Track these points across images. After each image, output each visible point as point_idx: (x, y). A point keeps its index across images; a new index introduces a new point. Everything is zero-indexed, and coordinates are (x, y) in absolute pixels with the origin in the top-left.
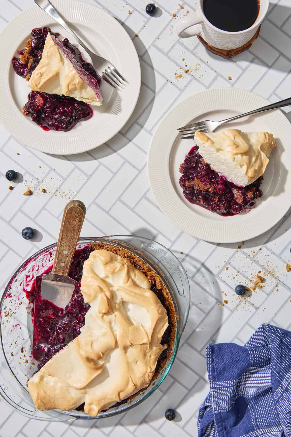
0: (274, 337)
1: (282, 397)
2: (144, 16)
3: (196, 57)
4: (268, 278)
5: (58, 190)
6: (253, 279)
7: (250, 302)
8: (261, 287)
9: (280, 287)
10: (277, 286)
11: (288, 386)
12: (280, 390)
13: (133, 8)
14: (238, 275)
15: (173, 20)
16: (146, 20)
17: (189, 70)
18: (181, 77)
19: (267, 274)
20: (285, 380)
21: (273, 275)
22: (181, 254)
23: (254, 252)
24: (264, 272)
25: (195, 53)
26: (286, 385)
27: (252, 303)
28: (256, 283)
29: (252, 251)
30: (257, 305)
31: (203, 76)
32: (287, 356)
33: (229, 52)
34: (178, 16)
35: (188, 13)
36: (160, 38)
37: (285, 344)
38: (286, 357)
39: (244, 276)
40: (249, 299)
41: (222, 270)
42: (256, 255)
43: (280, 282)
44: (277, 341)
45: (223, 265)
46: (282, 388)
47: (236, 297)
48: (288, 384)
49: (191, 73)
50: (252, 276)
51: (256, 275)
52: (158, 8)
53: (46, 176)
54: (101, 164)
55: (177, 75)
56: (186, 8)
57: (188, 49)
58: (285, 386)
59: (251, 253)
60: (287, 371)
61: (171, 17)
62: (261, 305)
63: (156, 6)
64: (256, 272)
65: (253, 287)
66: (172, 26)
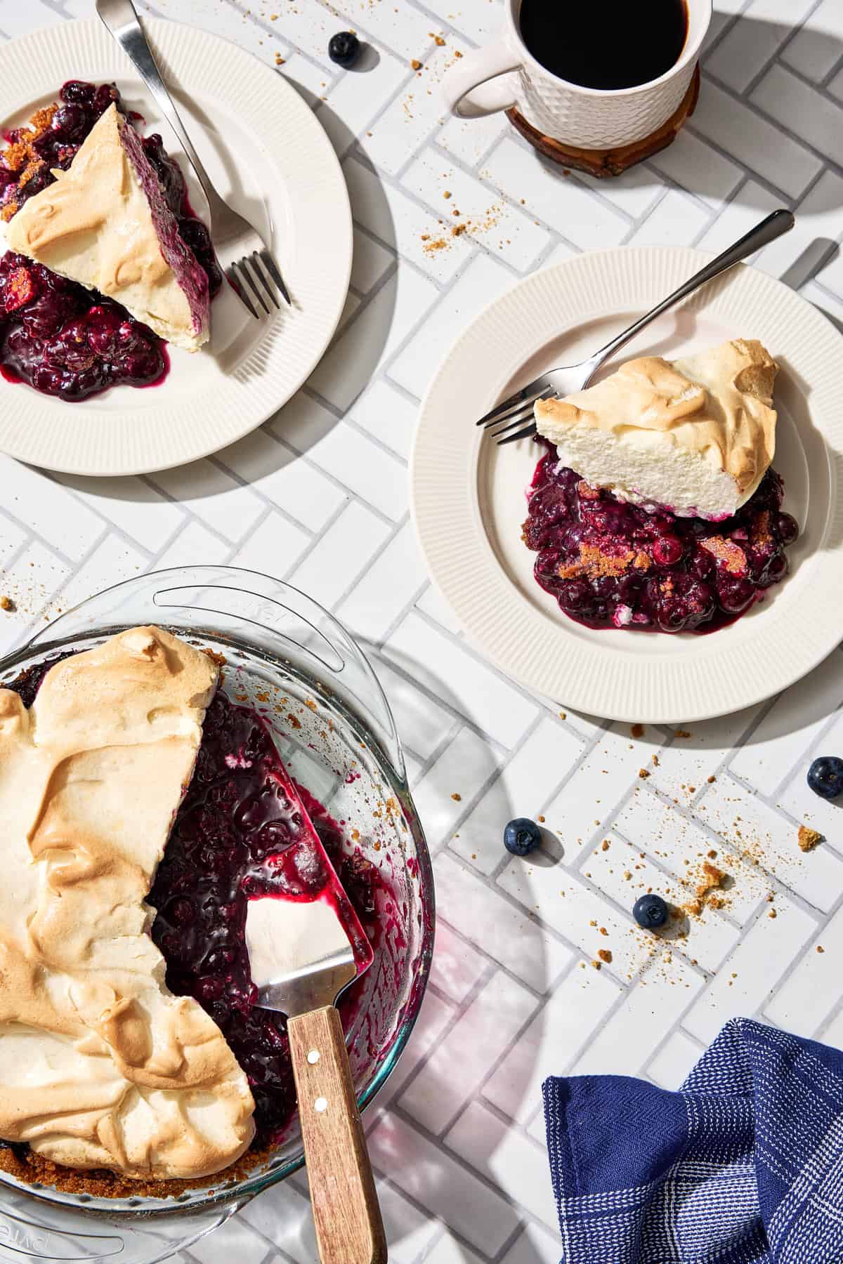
0: (763, 1049)
1: (792, 1231)
2: (324, 68)
3: (488, 186)
4: (739, 872)
5: (54, 603)
6: (692, 879)
7: (684, 955)
8: (720, 905)
9: (781, 902)
10: (771, 900)
11: (810, 1196)
12: (784, 1209)
13: (290, 45)
14: (644, 866)
15: (415, 78)
16: (329, 81)
17: (467, 225)
18: (442, 248)
19: (737, 862)
20: (801, 1180)
21: (757, 862)
22: (455, 801)
23: (693, 790)
24: (727, 853)
25: (484, 176)
26: (806, 1195)
27: (692, 958)
28: (703, 890)
29: (684, 787)
30: (708, 964)
31: (509, 242)
32: (807, 1107)
33: (609, 156)
34: (427, 68)
35: (459, 59)
36: (372, 133)
37: (798, 1073)
38: (804, 1112)
39: (663, 869)
40: (681, 946)
41: (590, 850)
42: (699, 798)
43: (778, 888)
44: (773, 1061)
45: (591, 834)
46: (792, 1203)
47: (638, 939)
48: (812, 1191)
49: (474, 235)
50: (687, 869)
51: (703, 864)
52: (366, 47)
53: (16, 557)
54: (192, 516)
55: (428, 243)
56: (453, 43)
57: (461, 165)
58: (801, 1197)
59: (683, 794)
60: (806, 1153)
61: (408, 70)
62: (721, 966)
63: (361, 38)
64: (700, 855)
65: (692, 904)
66: (411, 97)
